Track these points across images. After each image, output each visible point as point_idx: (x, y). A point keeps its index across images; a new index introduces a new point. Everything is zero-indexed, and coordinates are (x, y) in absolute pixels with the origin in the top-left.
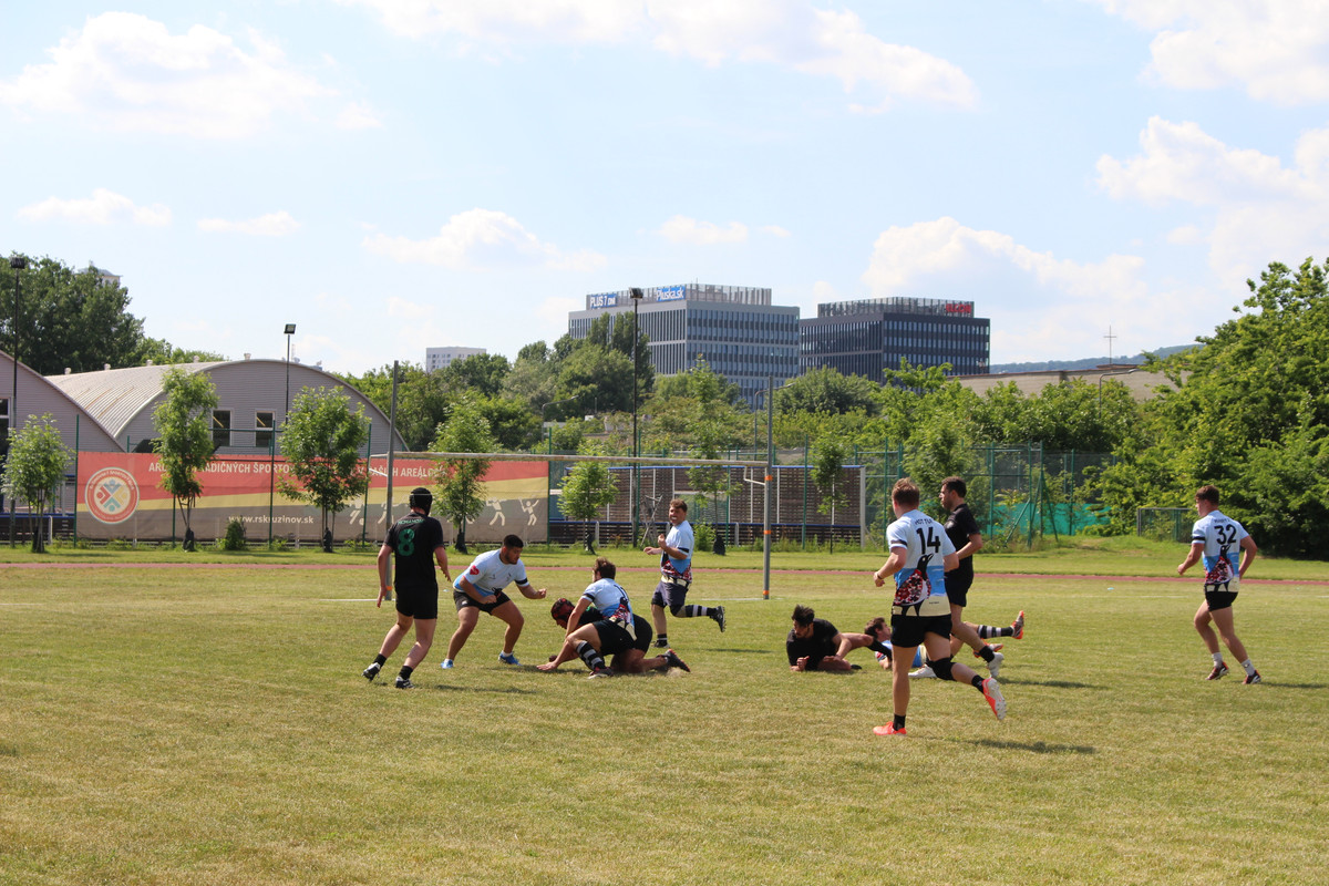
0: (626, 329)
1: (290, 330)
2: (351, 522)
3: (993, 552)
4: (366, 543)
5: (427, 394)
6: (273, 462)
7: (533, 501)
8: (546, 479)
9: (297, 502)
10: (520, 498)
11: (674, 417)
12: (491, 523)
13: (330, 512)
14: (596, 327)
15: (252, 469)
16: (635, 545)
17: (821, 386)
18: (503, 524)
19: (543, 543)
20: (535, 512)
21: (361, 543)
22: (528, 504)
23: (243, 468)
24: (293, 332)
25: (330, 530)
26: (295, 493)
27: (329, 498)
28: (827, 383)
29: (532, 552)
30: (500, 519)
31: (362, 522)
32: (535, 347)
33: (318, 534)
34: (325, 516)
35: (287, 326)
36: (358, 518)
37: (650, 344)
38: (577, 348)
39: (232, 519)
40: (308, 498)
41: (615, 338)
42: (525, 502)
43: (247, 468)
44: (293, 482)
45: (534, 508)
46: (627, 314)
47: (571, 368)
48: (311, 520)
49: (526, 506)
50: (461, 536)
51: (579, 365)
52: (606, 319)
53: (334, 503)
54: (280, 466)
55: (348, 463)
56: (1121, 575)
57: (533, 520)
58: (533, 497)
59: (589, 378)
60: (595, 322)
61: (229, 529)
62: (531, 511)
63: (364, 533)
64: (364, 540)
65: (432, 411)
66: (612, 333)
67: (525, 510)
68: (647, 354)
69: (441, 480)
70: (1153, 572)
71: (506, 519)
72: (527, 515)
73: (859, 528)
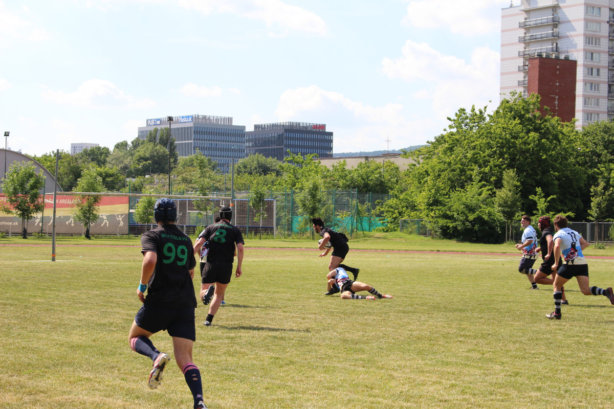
0: (165, 135)
1: (7, 134)
2: (36, 224)
4: (43, 234)
5: (72, 165)
7: (122, 215)
8: (128, 205)
9: (10, 215)
10: (116, 214)
11: (188, 176)
12: (102, 225)
13: (26, 220)
14: (151, 134)
17: (256, 162)
18: (107, 225)
19: (126, 234)
20: (123, 220)
21: (40, 234)
22: (120, 216)
24: (8, 136)
25: (26, 228)
26: (9, 211)
27: (25, 213)
28: (258, 161)
29: (121, 239)
30: (106, 223)
31: (41, 224)
32: (122, 143)
33: (20, 230)
34: (23, 221)
35: (5, 133)
36: (39, 223)
37: (176, 142)
38: (142, 144)
40: (15, 213)
41: (160, 140)
42: (118, 215)
44: (8, 206)
45: (122, 218)
46: (165, 128)
47: (139, 153)
48: (17, 224)
49: (118, 218)
50: (88, 231)
51: (143, 152)
52: (156, 130)
53: (28, 216)
54: (2, 198)
55: (35, 197)
56: (393, 250)
57: (122, 223)
58: (122, 213)
59: (147, 158)
60: (150, 132)
62: (121, 220)
63: (42, 230)
64: (42, 233)
65: (74, 173)
66: (158, 137)
67: (118, 219)
68: (175, 147)
69: (78, 205)
70: (407, 249)
71: (109, 223)
72: (119, 222)
73: (273, 228)
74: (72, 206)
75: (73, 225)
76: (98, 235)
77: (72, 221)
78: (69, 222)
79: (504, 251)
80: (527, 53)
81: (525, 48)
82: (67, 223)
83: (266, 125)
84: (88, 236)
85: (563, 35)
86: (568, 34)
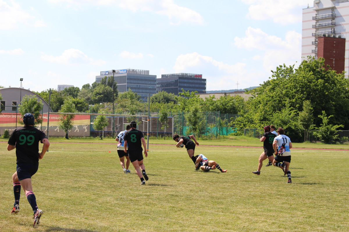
0: (111, 80)
1: (21, 80)
3: (207, 140)
5: (58, 97)
6: (17, 115)
7: (86, 126)
8: (90, 120)
10: (83, 125)
11: (124, 104)
12: (75, 131)
14: (103, 80)
15: (11, 116)
16: (113, 137)
17: (162, 96)
19: (89, 137)
20: (86, 129)
22: (85, 126)
23: (9, 116)
28: (164, 95)
29: (86, 139)
30: (77, 130)
32: (87, 85)
35: (21, 79)
37: (117, 85)
38: (98, 85)
39: (6, 130)
42: (84, 126)
43: (10, 116)
45: (86, 127)
46: (111, 77)
47: (96, 91)
49: (84, 127)
50: (67, 135)
51: (98, 90)
52: (106, 78)
54: (19, 116)
55: (37, 115)
56: (240, 146)
57: (86, 130)
58: (86, 124)
59: (101, 93)
61: (5, 132)
62: (86, 128)
65: (59, 101)
66: (107, 82)
68: (116, 87)
69: (62, 120)
70: (248, 145)
71: (79, 130)
72: (85, 129)
73: (172, 133)
74: (58, 120)
75: (58, 131)
76: (73, 137)
78: (57, 129)
79: (304, 147)
80: (317, 34)
81: (316, 31)
82: (55, 130)
83: (168, 75)
84: (67, 137)
85: (338, 24)
86: (340, 23)
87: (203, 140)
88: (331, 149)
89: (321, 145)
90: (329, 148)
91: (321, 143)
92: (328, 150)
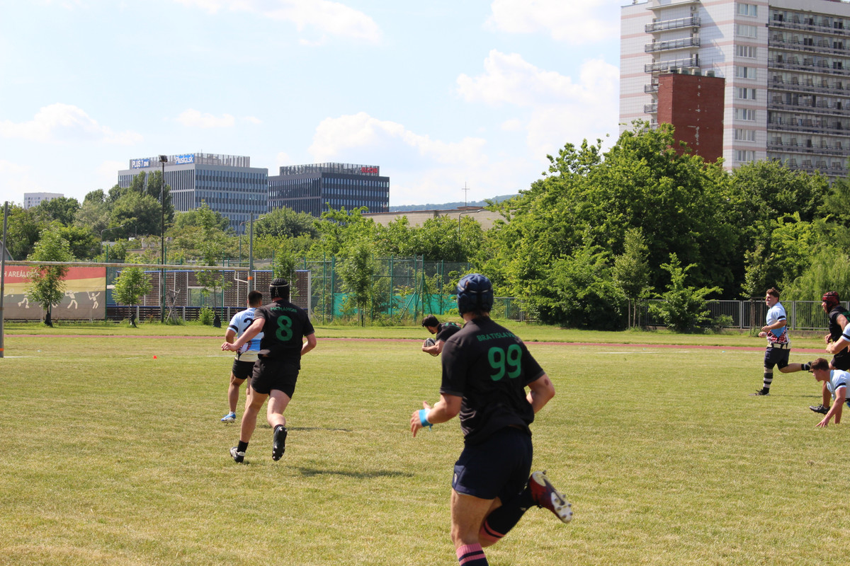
0: (156, 181)
3: (392, 325)
5: (26, 223)
7: (96, 293)
8: (105, 278)
10: (88, 291)
11: (188, 239)
12: (68, 307)
14: (136, 180)
16: (162, 321)
17: (282, 219)
18: (76, 307)
19: (102, 320)
20: (97, 300)
22: (93, 295)
28: (286, 217)
29: (95, 326)
30: (74, 304)
32: (96, 193)
37: (171, 192)
38: (124, 194)
41: (149, 188)
42: (91, 293)
45: (97, 298)
46: (156, 172)
47: (120, 207)
49: (91, 296)
50: (48, 315)
51: (124, 206)
52: (143, 175)
57: (96, 305)
58: (96, 290)
59: (131, 213)
60: (136, 177)
62: (95, 299)
65: (28, 234)
66: (147, 185)
67: (91, 299)
68: (170, 198)
69: (35, 279)
71: (78, 305)
72: (92, 302)
73: (307, 310)
74: (26, 280)
75: (27, 307)
76: (63, 322)
77: (26, 301)
78: (23, 302)
79: (627, 341)
80: (657, 67)
81: (654, 61)
82: (20, 304)
83: (296, 167)
84: (48, 322)
85: (706, 43)
86: (712, 41)
87: (383, 325)
88: (693, 345)
89: (669, 336)
90: (688, 342)
91: (668, 332)
92: (686, 348)
